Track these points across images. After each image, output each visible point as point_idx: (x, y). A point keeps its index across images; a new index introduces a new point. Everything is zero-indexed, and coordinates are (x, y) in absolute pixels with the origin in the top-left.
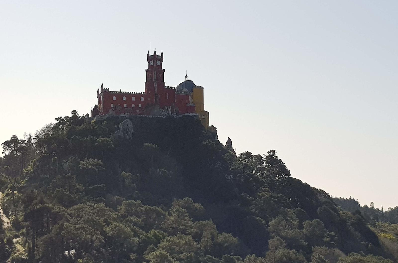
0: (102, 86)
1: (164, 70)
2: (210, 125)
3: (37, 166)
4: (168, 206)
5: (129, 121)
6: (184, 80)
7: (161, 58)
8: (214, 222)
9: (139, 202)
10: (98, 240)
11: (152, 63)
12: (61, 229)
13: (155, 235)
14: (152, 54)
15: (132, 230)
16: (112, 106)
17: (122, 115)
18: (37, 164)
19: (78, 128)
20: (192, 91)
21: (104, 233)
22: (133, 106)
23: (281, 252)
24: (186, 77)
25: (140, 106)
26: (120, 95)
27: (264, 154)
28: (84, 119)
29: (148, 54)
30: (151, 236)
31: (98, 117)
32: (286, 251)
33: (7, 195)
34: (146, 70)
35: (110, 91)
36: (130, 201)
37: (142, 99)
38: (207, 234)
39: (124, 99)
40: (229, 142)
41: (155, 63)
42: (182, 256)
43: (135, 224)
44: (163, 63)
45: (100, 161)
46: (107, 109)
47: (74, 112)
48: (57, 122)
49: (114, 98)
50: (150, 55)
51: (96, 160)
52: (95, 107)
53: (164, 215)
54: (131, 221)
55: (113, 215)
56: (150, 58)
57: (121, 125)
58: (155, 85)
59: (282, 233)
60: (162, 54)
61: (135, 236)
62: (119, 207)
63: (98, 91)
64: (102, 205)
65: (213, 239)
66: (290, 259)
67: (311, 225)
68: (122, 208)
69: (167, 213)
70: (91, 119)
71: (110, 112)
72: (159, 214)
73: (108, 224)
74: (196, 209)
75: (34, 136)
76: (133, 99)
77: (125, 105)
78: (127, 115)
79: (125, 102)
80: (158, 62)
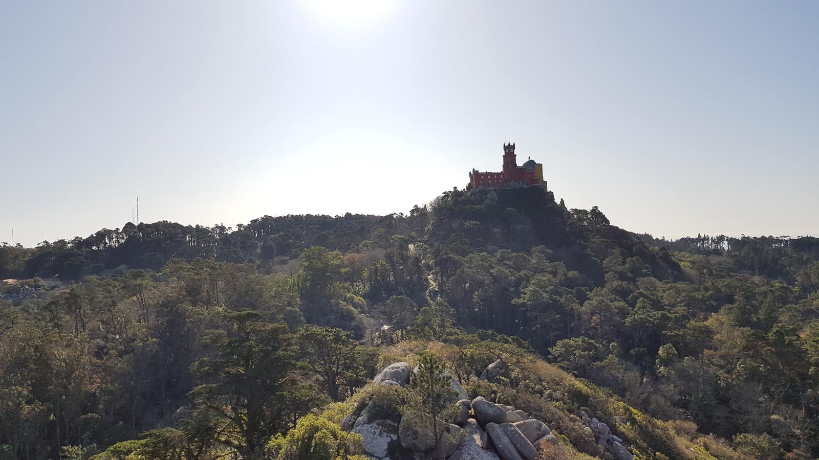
0: (474, 169)
1: (516, 155)
2: (548, 191)
3: (435, 226)
4: (528, 252)
5: (494, 192)
6: (528, 160)
7: (513, 147)
8: (564, 263)
9: (509, 250)
10: (487, 280)
11: (507, 151)
12: (463, 272)
13: (525, 274)
14: (507, 144)
15: (510, 271)
16: (481, 182)
17: (489, 188)
18: (435, 224)
19: (460, 199)
20: (534, 167)
21: (491, 274)
22: (496, 181)
23: (616, 283)
24: (529, 158)
25: (500, 181)
26: (486, 174)
27: (589, 209)
28: (462, 193)
29: (504, 145)
30: (523, 275)
31: (472, 190)
32: (620, 282)
33: (418, 246)
34: (503, 156)
35: (479, 172)
36: (502, 250)
37: (501, 177)
38: (560, 271)
39: (489, 177)
40: (562, 201)
41: (509, 150)
42: (547, 289)
43: (509, 266)
44: (515, 151)
45: (478, 222)
46: (478, 185)
47: (455, 188)
48: (443, 195)
49: (483, 177)
51: (475, 222)
52: (469, 184)
53: (528, 259)
54: (506, 264)
55: (493, 260)
56: (505, 148)
57: (488, 196)
58: (510, 166)
59: (613, 269)
60: (514, 144)
61: (512, 275)
62: (495, 254)
63: (470, 173)
64: (485, 253)
65: (565, 275)
66: (623, 288)
67: (632, 261)
68: (498, 255)
69: (530, 258)
70: (467, 192)
71: (480, 187)
72: (525, 258)
73: (493, 268)
74: (549, 253)
75: (428, 205)
76: (495, 177)
77: (490, 182)
78: (492, 188)
79: (490, 179)
80: (512, 150)
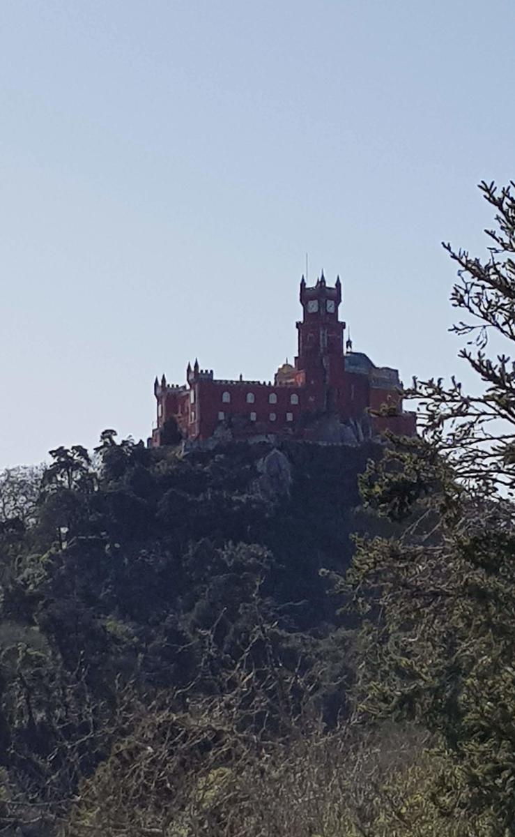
1: (343, 325)
7: (335, 295)
11: (313, 306)
14: (311, 284)
16: (221, 416)
22: (273, 417)
25: (290, 417)
26: (240, 389)
29: (303, 284)
34: (298, 325)
35: (215, 378)
37: (294, 399)
39: (250, 398)
41: (322, 305)
44: (340, 308)
46: (208, 425)
49: (226, 397)
50: (307, 286)
56: (306, 295)
60: (338, 284)
71: (218, 433)
76: (273, 399)
77: (253, 416)
78: (271, 439)
79: (252, 407)
80: (330, 303)
